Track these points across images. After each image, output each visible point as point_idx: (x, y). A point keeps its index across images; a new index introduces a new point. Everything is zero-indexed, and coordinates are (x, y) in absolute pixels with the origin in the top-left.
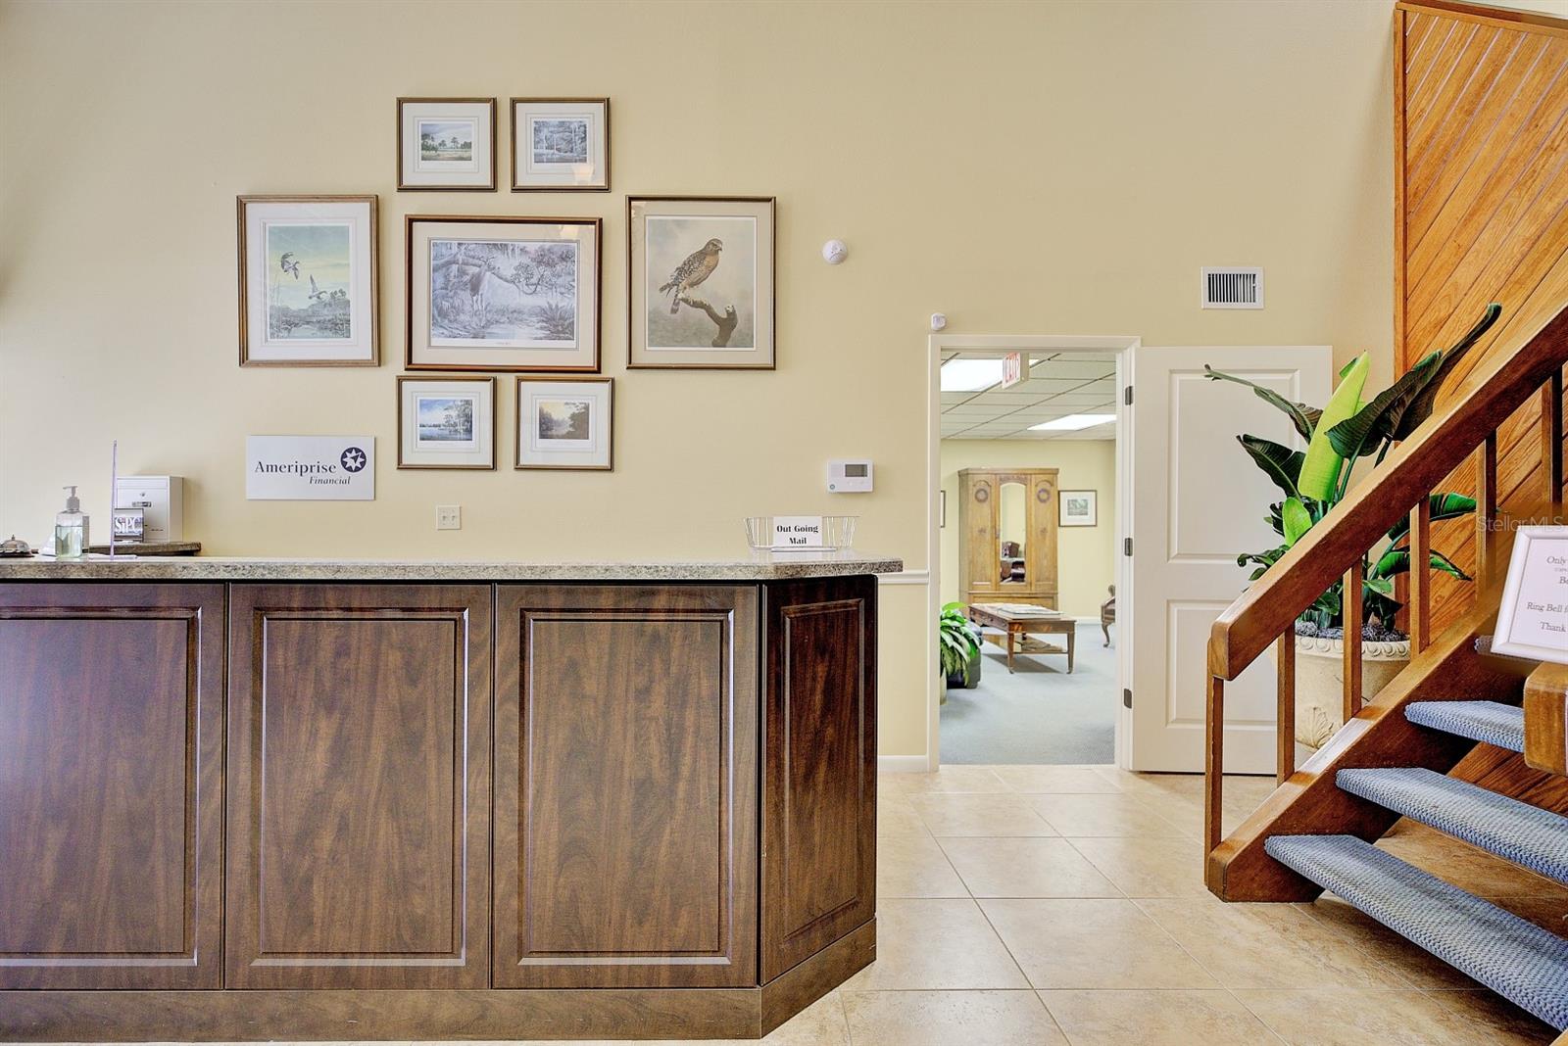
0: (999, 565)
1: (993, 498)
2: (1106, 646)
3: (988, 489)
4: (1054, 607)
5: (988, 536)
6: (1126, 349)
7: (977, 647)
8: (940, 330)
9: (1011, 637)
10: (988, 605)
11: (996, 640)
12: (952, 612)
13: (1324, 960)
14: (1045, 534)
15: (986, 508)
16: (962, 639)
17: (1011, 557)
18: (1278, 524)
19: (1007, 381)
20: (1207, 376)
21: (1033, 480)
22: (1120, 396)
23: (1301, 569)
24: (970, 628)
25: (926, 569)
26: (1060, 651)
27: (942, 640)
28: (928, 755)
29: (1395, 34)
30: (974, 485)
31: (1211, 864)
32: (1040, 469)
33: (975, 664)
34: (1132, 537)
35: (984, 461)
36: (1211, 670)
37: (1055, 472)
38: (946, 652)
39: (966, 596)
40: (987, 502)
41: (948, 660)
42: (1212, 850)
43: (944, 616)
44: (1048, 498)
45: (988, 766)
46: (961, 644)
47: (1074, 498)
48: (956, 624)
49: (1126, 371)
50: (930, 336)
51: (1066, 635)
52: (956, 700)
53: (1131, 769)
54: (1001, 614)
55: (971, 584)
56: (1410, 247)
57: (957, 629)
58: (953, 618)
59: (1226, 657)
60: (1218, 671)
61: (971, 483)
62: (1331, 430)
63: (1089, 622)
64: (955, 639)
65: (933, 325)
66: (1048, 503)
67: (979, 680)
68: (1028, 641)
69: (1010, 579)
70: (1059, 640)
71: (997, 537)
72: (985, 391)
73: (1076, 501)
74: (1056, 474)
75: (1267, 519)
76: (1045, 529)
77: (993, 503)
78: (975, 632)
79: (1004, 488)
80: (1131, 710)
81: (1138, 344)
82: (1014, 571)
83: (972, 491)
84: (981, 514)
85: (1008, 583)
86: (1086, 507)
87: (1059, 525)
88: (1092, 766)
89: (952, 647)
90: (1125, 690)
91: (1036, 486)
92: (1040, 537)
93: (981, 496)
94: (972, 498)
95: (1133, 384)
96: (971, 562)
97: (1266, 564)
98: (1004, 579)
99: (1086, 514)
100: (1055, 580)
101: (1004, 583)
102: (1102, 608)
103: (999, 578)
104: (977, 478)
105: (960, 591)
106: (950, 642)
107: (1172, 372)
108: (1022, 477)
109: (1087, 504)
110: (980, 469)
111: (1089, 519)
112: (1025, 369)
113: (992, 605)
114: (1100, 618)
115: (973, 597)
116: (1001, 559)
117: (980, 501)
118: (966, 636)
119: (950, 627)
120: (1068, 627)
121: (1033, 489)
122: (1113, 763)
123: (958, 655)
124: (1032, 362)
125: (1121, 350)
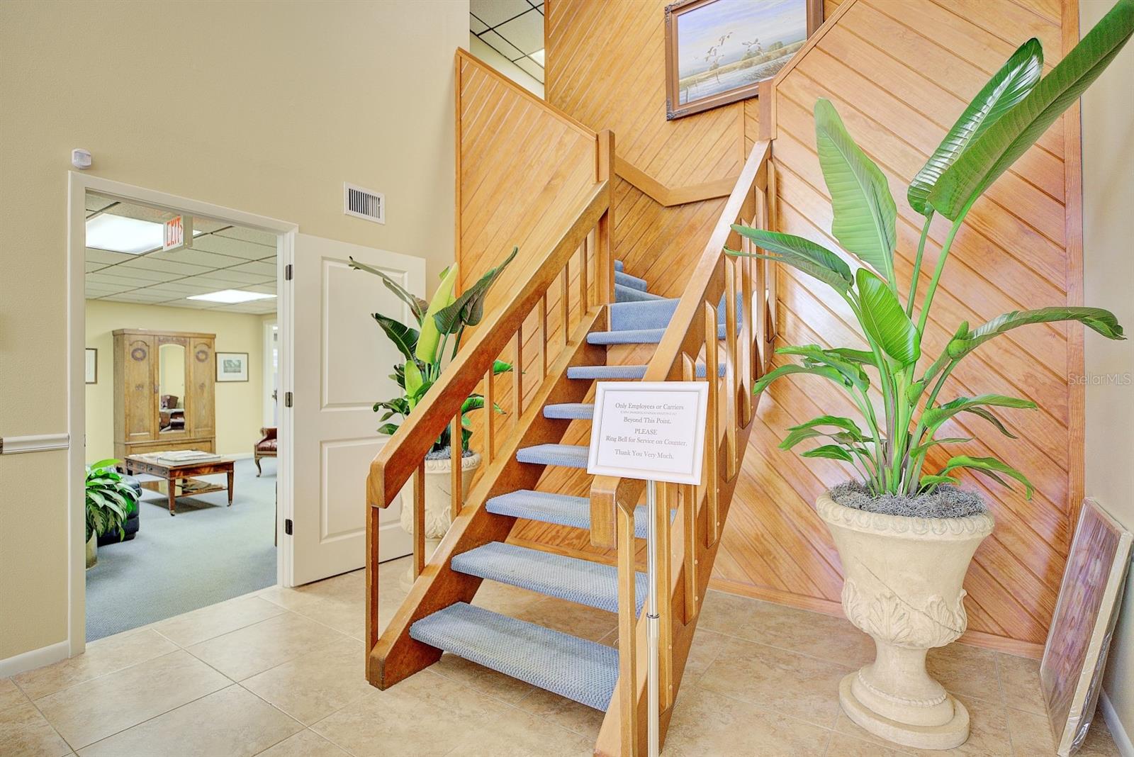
0: (157, 416)
1: (152, 357)
2: (258, 476)
3: (146, 349)
4: (212, 451)
5: (146, 391)
6: (287, 232)
7: (134, 500)
8: (85, 169)
9: (172, 484)
10: (147, 455)
11: (154, 486)
12: (104, 470)
13: (457, 712)
14: (203, 388)
15: (144, 366)
16: (115, 496)
17: (169, 408)
18: (401, 381)
19: (168, 245)
20: (350, 265)
21: (192, 343)
22: (281, 273)
23: (431, 414)
24: (126, 483)
25: (65, 431)
26: (221, 489)
27: (90, 501)
28: (68, 641)
29: (456, 69)
30: (131, 345)
31: (371, 661)
32: (198, 334)
33: (133, 516)
34: (292, 391)
35: (139, 323)
36: (370, 500)
37: (213, 337)
38: (96, 513)
39: (122, 448)
40: (145, 361)
41: (99, 521)
42: (372, 649)
43: (93, 475)
44: (206, 358)
45: (150, 626)
46: (115, 502)
47: (229, 359)
48: (109, 481)
49: (286, 251)
50: (69, 172)
51: (226, 474)
52: (110, 557)
53: (293, 586)
54: (161, 463)
55: (127, 436)
56: (463, 206)
57: (110, 487)
58: (105, 476)
59: (383, 489)
60: (376, 501)
61: (127, 343)
62: (437, 314)
63: (243, 458)
64: (108, 497)
65: (74, 161)
66: (206, 362)
67: (137, 530)
68: (189, 483)
69: (170, 427)
70: (220, 479)
71: (156, 392)
72: (143, 255)
73: (231, 361)
74: (214, 338)
75: (391, 377)
76: (203, 384)
77: (152, 362)
78: (131, 486)
79: (162, 349)
80: (292, 536)
81: (297, 230)
82: (173, 420)
83: (129, 350)
84: (137, 373)
85: (168, 434)
86: (240, 366)
87: (216, 381)
88: (256, 593)
89: (105, 507)
90: (287, 520)
91: (195, 347)
92: (199, 391)
93: (139, 354)
94: (128, 357)
95: (292, 263)
96: (127, 416)
97: (393, 410)
98: (163, 428)
99: (240, 372)
100: (213, 426)
101: (162, 432)
102: (255, 446)
103: (158, 428)
104: (133, 338)
105: (114, 443)
106: (100, 500)
107: (324, 258)
108: (182, 339)
109: (240, 363)
110: (137, 330)
111: (242, 376)
112: (188, 239)
113: (152, 454)
114: (253, 453)
115: (131, 448)
116: (161, 410)
117: (137, 359)
118: (121, 492)
119: (103, 487)
120: (227, 467)
121: (192, 351)
122: (276, 583)
123: (111, 513)
124: (195, 233)
125: (283, 233)
